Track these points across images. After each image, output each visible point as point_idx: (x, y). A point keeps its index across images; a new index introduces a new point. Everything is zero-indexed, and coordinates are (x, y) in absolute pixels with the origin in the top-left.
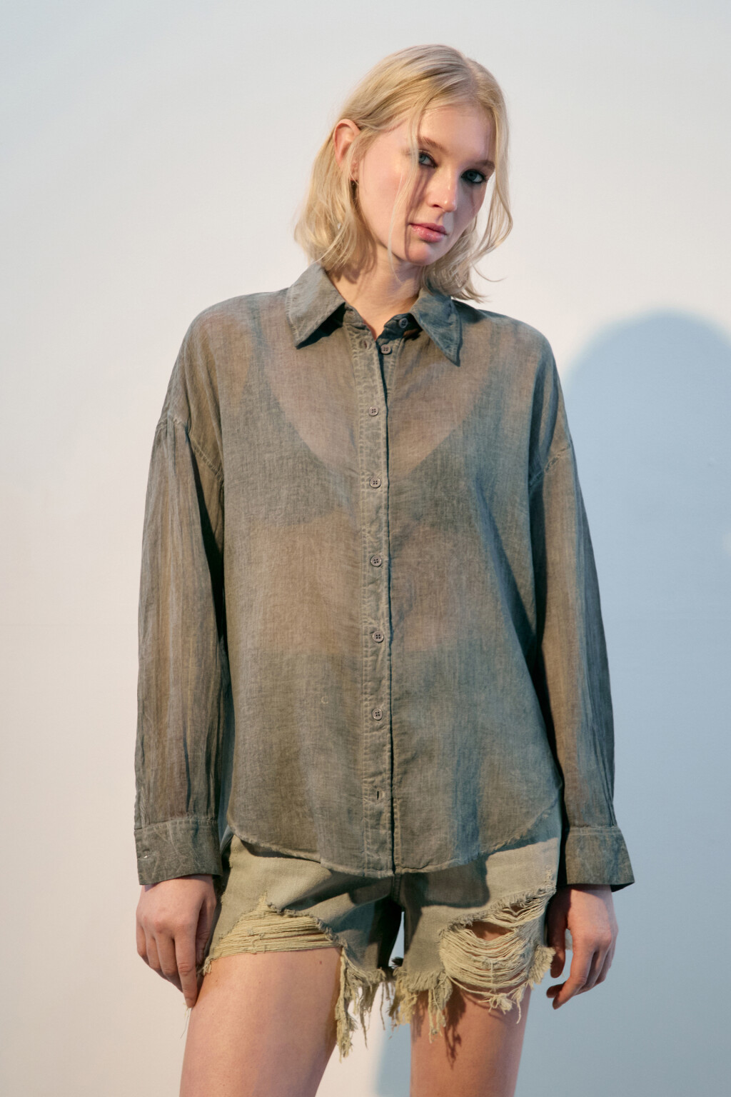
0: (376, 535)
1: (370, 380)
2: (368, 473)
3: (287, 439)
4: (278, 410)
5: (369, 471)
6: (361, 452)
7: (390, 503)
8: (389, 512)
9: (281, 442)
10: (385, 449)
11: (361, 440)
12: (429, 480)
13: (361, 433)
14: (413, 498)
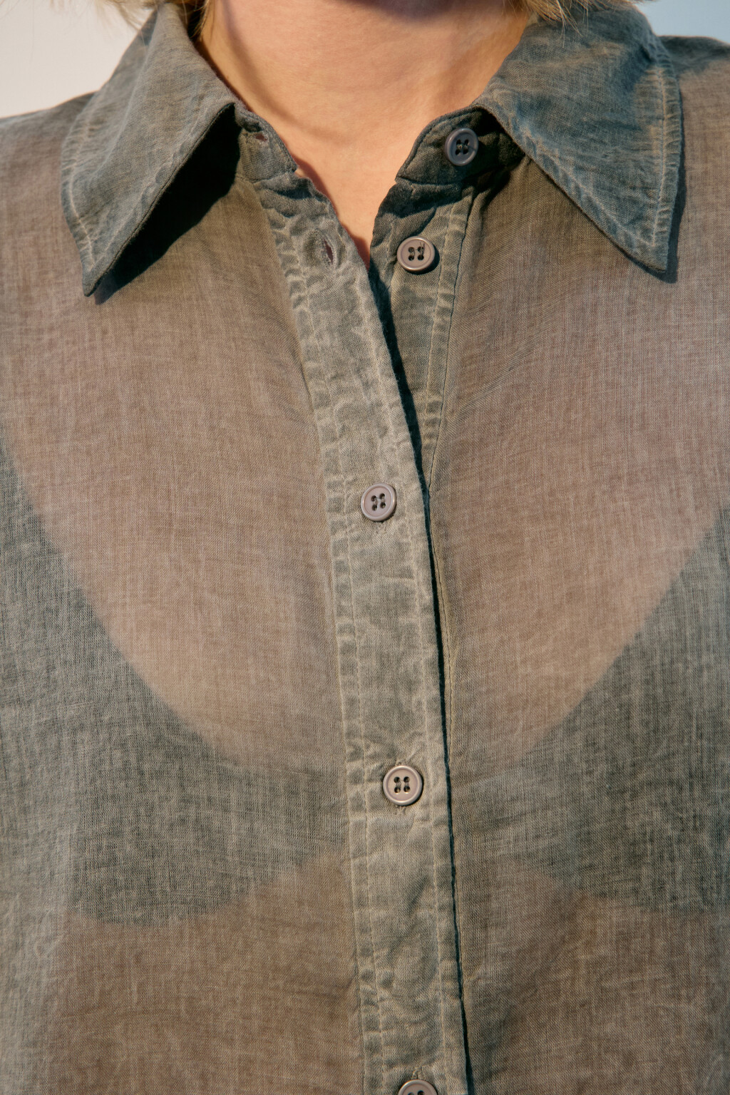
0: (412, 997)
1: (357, 383)
2: (374, 748)
3: (71, 657)
4: (38, 546)
5: (376, 739)
6: (349, 668)
7: (458, 863)
8: (460, 895)
9: (50, 668)
10: (432, 651)
11: (346, 620)
12: (602, 768)
13: (342, 590)
14: (543, 843)
